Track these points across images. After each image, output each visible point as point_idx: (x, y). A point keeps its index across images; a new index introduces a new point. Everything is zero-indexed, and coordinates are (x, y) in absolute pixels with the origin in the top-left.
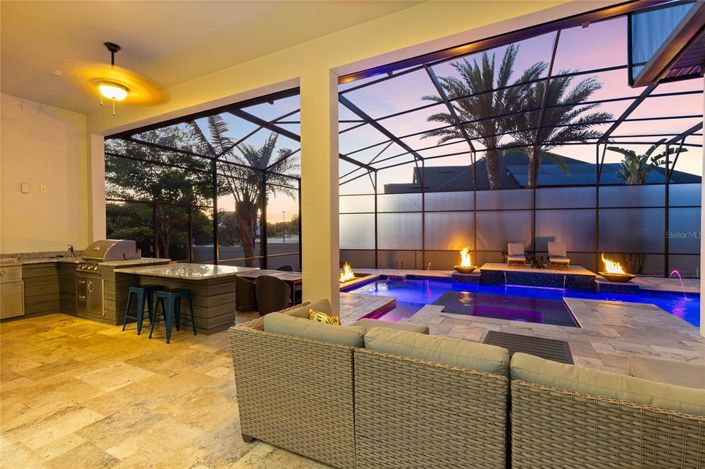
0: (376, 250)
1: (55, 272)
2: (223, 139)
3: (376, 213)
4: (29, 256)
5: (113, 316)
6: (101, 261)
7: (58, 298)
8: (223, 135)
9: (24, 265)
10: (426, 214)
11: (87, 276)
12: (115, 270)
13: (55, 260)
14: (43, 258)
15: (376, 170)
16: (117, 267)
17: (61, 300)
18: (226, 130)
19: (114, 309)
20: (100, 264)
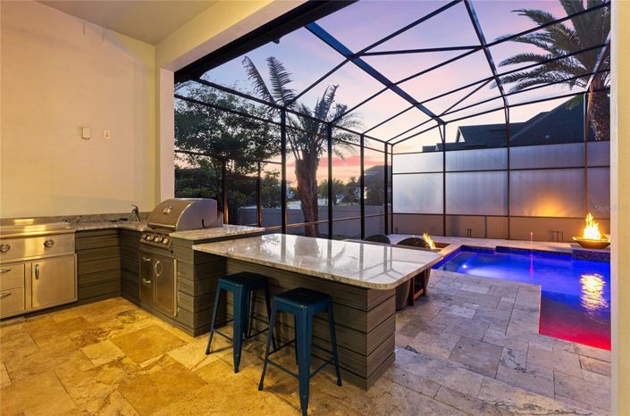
0: (444, 214)
1: (116, 242)
2: (286, 91)
3: (444, 172)
4: (90, 219)
5: (190, 320)
6: (173, 230)
7: (119, 276)
8: (286, 86)
9: (77, 232)
10: (512, 173)
11: (154, 251)
12: (195, 247)
13: (115, 226)
14: (105, 221)
15: (445, 124)
16: (197, 242)
17: (122, 278)
18: (289, 81)
19: (192, 310)
20: (171, 235)
